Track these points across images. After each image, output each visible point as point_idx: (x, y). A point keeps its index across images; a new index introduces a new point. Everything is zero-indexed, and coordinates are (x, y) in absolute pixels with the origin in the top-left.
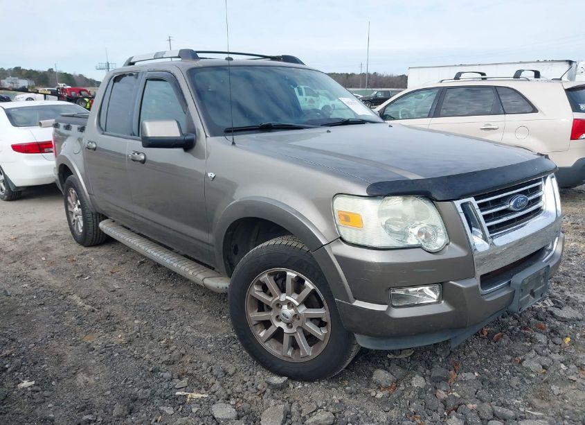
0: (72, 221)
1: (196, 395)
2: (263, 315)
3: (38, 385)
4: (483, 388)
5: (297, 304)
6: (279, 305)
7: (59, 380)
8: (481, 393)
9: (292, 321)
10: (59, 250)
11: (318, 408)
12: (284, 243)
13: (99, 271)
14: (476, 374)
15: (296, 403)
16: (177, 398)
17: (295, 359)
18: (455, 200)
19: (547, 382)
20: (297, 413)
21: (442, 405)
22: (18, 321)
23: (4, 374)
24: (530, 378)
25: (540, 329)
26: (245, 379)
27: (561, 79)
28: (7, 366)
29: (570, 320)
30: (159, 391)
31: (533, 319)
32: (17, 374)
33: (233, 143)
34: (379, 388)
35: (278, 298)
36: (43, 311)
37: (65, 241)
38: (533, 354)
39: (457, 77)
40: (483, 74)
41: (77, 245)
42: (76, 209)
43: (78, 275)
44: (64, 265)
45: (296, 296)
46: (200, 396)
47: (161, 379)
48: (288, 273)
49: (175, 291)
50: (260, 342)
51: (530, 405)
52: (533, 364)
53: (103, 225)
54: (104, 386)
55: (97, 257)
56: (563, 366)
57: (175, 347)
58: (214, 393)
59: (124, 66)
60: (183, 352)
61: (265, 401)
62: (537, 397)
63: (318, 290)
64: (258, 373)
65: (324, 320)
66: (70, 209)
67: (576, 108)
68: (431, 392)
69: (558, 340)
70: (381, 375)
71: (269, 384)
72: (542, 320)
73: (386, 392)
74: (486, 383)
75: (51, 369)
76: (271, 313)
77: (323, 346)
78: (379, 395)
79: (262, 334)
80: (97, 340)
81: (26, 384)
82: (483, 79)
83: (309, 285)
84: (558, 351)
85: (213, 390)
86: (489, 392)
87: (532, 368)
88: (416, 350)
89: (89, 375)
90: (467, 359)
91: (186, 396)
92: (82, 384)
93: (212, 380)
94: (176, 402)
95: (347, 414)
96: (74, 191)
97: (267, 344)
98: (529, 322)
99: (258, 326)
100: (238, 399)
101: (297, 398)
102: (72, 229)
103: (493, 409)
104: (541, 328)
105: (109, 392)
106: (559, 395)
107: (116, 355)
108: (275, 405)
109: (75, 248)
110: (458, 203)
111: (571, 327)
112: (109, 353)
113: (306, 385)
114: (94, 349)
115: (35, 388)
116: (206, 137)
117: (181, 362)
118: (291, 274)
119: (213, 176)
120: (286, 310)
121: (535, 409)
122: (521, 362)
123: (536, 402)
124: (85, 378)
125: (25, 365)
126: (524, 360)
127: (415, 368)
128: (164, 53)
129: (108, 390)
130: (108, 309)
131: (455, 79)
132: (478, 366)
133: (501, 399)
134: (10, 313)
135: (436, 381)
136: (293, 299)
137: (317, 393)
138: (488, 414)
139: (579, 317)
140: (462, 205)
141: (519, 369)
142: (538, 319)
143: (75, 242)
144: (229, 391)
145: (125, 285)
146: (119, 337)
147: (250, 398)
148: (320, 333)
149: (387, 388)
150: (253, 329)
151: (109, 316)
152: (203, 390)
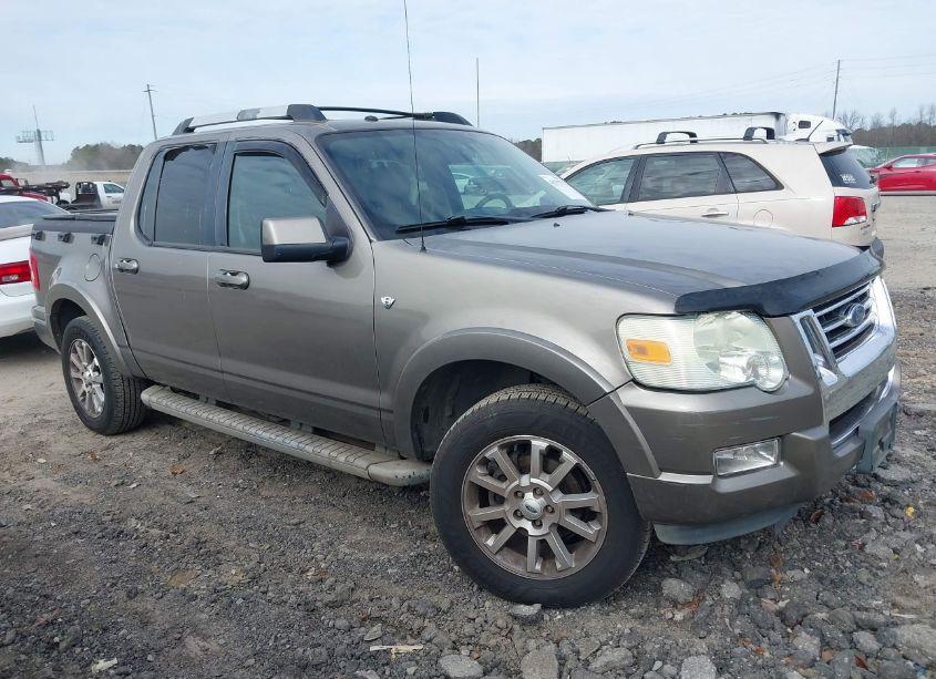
0: (79, 393)
1: (404, 648)
2: (492, 512)
3: (124, 664)
4: (824, 589)
5: (550, 489)
6: (519, 493)
7: (158, 652)
8: (825, 595)
9: (543, 517)
10: (61, 446)
11: (602, 644)
12: (525, 395)
13: (149, 473)
14: (807, 571)
15: (566, 642)
16: (375, 655)
17: (548, 576)
18: (792, 314)
19: (905, 571)
20: (572, 656)
21: (777, 620)
22: (41, 565)
23: (55, 653)
24: (882, 569)
25: (868, 500)
26: (471, 616)
27: (807, 140)
28: (56, 639)
29: (901, 483)
30: (340, 649)
31: (851, 487)
32: (78, 650)
33: (424, 249)
34: (675, 606)
35: (517, 483)
36: (78, 545)
37: (65, 429)
38: (873, 535)
39: (661, 140)
40: (692, 135)
41: (91, 433)
42: (90, 373)
43: (115, 482)
44: (81, 468)
45: (548, 477)
46: (411, 649)
47: (333, 631)
48: (534, 442)
49: (294, 493)
50: (487, 553)
51: (894, 605)
52: (878, 548)
53: (149, 397)
54: (239, 652)
55: (136, 451)
56: (918, 547)
57: (332, 579)
58: (430, 641)
59: (174, 134)
60: (352, 585)
61: (519, 644)
62: (901, 595)
63: (584, 465)
64: (487, 604)
65: (596, 509)
66: (74, 374)
67: (836, 180)
68: (755, 603)
69: (897, 512)
70: (674, 587)
71: (515, 617)
72: (863, 486)
73: (687, 611)
74: (827, 582)
75: (138, 638)
76: (506, 507)
77: (595, 550)
78: (679, 616)
79: (490, 542)
80: (197, 580)
81: (102, 664)
82: (692, 142)
83: (569, 458)
84: (902, 527)
85: (428, 637)
86: (835, 593)
87: (880, 555)
88: (711, 546)
89: (205, 638)
90: (786, 551)
91: (387, 652)
92: (200, 653)
93: (417, 623)
94: (375, 661)
95: (648, 647)
96: (84, 344)
97: (498, 557)
98: (848, 492)
99: (482, 530)
100: (471, 647)
101: (564, 634)
102: (78, 409)
103: (854, 615)
104: (868, 498)
105: (252, 661)
106: (926, 588)
107: (239, 601)
108: (538, 648)
109: (90, 440)
110: (796, 318)
111: (907, 492)
112: (225, 600)
113: (568, 613)
114: (196, 596)
115: (122, 669)
116: (371, 241)
117: (354, 602)
118: (540, 444)
119: (391, 301)
120: (530, 500)
121: (903, 610)
122: (862, 547)
123: (900, 600)
124: (201, 644)
125: (87, 635)
126: (864, 544)
127: (718, 571)
128: (258, 111)
129: (248, 657)
130: (192, 531)
131: (658, 143)
132: (804, 559)
133: (854, 601)
134: (21, 553)
135: (757, 587)
136: (543, 482)
137: (593, 623)
138: (849, 623)
139: (914, 478)
140: (802, 320)
141: (862, 558)
142: (858, 486)
143: (85, 429)
144: (454, 637)
145: (206, 492)
146: (232, 574)
147: (492, 642)
148: (590, 530)
149: (687, 604)
150: (474, 535)
151: (199, 543)
152: (411, 640)
